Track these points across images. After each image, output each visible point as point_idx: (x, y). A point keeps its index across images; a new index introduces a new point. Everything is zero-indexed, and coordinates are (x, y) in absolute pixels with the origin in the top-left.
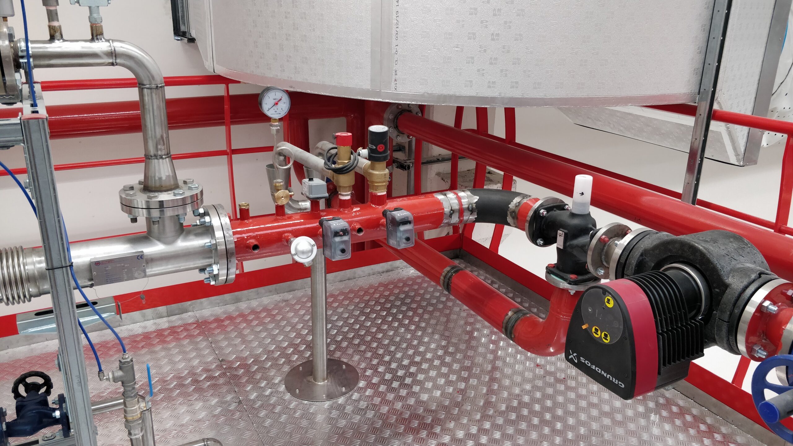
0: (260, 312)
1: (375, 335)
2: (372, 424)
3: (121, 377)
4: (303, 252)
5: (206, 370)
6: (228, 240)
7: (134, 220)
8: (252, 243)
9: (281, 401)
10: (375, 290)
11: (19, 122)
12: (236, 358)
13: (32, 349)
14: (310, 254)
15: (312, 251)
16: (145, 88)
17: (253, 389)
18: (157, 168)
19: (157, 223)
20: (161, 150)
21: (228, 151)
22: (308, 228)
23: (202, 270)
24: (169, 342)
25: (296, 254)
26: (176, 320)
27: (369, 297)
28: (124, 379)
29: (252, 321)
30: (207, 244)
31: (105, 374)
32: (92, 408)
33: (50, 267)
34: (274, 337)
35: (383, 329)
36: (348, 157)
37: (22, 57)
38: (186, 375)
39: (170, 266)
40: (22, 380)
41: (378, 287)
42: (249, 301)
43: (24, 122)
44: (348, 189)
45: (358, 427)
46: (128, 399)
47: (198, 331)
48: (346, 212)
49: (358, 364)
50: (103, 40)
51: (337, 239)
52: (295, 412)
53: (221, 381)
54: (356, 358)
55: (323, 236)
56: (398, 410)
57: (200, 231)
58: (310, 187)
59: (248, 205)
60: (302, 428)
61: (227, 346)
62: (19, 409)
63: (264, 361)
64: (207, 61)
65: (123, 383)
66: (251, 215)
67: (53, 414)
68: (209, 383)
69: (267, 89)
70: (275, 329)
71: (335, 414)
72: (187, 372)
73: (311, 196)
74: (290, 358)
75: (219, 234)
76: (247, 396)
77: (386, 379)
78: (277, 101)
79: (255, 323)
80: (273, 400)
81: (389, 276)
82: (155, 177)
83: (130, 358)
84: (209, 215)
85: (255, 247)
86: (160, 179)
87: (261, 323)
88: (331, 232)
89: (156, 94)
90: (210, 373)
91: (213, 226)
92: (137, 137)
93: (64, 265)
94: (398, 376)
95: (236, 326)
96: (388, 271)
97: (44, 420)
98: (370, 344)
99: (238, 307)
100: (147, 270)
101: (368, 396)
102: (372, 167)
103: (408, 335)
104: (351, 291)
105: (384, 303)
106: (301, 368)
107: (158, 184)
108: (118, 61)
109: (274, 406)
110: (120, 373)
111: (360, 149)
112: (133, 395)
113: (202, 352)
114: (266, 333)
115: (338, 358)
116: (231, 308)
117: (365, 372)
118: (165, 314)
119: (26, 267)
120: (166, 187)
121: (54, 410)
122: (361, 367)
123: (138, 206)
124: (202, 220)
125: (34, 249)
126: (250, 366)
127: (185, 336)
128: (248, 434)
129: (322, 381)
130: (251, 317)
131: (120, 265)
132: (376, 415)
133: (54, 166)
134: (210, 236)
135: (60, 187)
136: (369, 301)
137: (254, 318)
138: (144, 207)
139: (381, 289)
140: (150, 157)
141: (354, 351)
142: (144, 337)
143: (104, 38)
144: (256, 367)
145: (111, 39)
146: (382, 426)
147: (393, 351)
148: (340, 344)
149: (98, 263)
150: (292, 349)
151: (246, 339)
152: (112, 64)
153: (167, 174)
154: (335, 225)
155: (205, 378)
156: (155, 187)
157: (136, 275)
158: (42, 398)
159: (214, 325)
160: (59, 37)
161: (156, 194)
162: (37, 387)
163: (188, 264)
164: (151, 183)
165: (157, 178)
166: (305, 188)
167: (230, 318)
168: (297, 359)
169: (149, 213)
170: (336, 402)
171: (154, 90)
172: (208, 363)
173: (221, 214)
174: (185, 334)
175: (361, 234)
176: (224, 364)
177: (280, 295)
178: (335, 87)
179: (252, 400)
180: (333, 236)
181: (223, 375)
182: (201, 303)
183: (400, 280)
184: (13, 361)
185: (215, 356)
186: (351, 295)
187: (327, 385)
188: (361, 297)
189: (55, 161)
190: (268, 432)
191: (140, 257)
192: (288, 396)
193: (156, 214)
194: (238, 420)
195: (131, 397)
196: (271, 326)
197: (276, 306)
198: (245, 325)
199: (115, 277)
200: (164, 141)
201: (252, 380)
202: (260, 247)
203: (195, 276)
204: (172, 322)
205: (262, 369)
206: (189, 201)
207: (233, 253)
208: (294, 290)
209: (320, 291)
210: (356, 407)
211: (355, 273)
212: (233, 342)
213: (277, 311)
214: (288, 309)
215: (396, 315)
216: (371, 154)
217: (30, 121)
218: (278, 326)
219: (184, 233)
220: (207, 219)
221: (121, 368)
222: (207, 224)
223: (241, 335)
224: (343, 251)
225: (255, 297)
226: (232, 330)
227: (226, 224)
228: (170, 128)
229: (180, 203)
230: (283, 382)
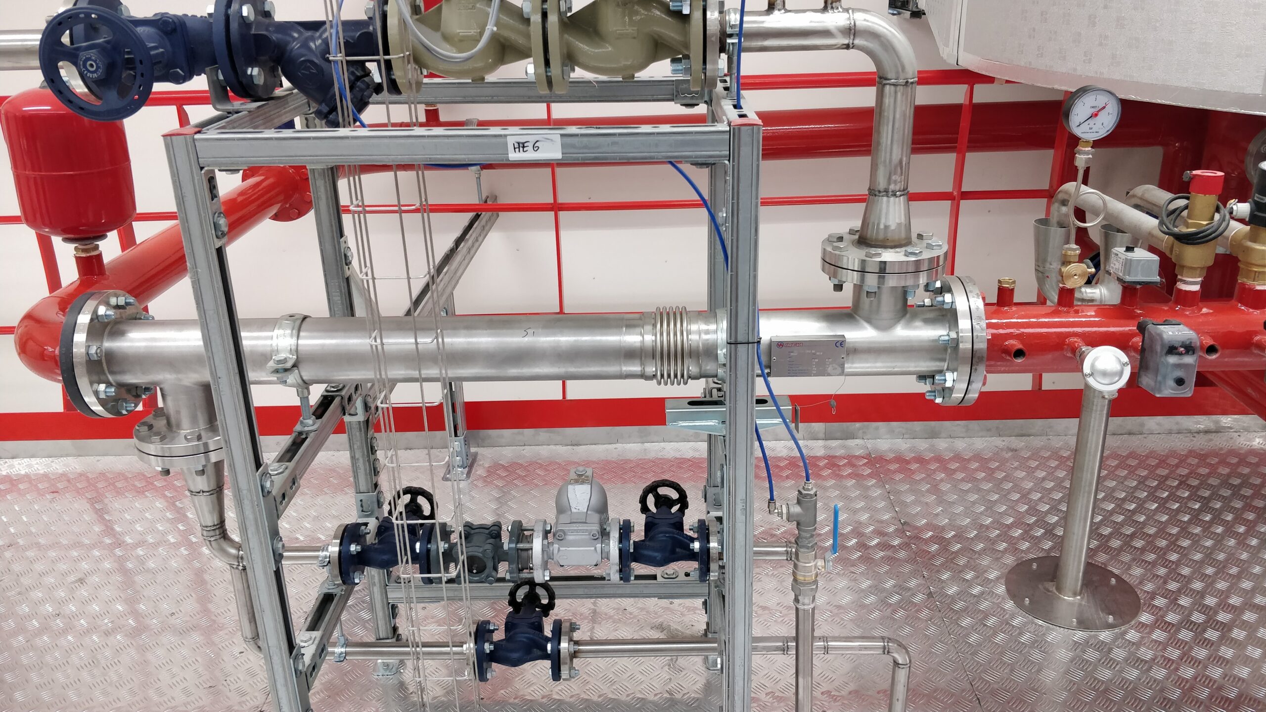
0: (969, 460)
1: (1177, 540)
2: (1162, 690)
3: (798, 515)
4: (1105, 374)
5: (880, 533)
6: (977, 336)
7: (838, 287)
8: (1013, 345)
9: (998, 609)
10: (1181, 461)
11: (728, 129)
12: (927, 524)
13: (645, 450)
14: (1117, 379)
15: (1121, 374)
16: (887, 84)
17: (952, 579)
18: (884, 211)
19: (873, 295)
20: (895, 182)
21: (955, 193)
22: (1113, 332)
23: (922, 377)
24: (825, 478)
25: (1092, 375)
26: (837, 447)
27: (1167, 471)
28: (803, 520)
29: (955, 471)
30: (942, 338)
31: (778, 504)
32: (755, 549)
33: (733, 341)
34: (990, 507)
35: (1193, 534)
36: (1209, 216)
37: (731, 36)
38: (848, 533)
39: (879, 364)
40: (652, 489)
41: (1187, 456)
42: (952, 440)
43: (734, 129)
44: (1198, 272)
45: (1135, 689)
46: (802, 550)
47: (870, 471)
48: (1188, 313)
49: (1141, 583)
50: (840, 9)
51: (1172, 360)
52: (1021, 634)
53: (902, 554)
54: (1137, 571)
55: (1142, 351)
56: (1215, 682)
57: (931, 315)
58: (1128, 264)
59: (1014, 282)
60: (1033, 662)
61: (914, 503)
62: (649, 527)
63: (972, 539)
64: (947, 46)
65: (798, 524)
66: (1016, 300)
67: (691, 545)
68: (882, 554)
69: (1083, 91)
70: (993, 492)
71: (1092, 655)
72: (849, 528)
73: (1128, 278)
74: (1015, 544)
75: (964, 324)
76: (943, 588)
77: (1192, 622)
78: (1097, 109)
79: (960, 476)
80: (984, 605)
81: (1211, 440)
82: (878, 224)
83: (814, 490)
84: (949, 290)
85: (1019, 353)
86: (887, 227)
87: (971, 479)
88: (1163, 345)
89: (903, 94)
90: (886, 538)
91: (956, 309)
92: (862, 162)
93: (751, 340)
94: (1218, 622)
95: (930, 475)
96: (1207, 432)
97: (678, 550)
98: (1165, 554)
99: (933, 446)
100: (846, 365)
101: (1156, 641)
102: (1254, 238)
103: (1242, 554)
104: (1132, 455)
105: (1198, 488)
106: (1035, 566)
107: (881, 236)
108: (857, 42)
109: (986, 616)
110: (796, 509)
111: (1232, 201)
112: (810, 545)
113: (874, 504)
114: (976, 496)
115: (1102, 563)
116: (922, 445)
117: (1153, 598)
118: (822, 435)
119: (690, 337)
120: (893, 241)
121: (692, 540)
122: (1146, 589)
123: (848, 266)
124: (940, 299)
125: (700, 313)
126: (949, 543)
127: (849, 474)
128: (940, 648)
129: (1070, 594)
130: (954, 466)
131: (810, 351)
132: (1170, 677)
133: (761, 199)
134: (947, 325)
135: (764, 230)
136: (1166, 478)
137: (958, 468)
138: (856, 269)
139: (1195, 461)
140: (877, 193)
141: (1134, 560)
142: (789, 463)
143: (841, 7)
144: (959, 546)
145: (850, 8)
146: (1181, 699)
147: (1210, 576)
148: (1107, 541)
149: (781, 344)
150: (1020, 531)
151: (945, 498)
152: (847, 47)
153: (897, 221)
154: (1170, 333)
155: (878, 544)
156: (876, 240)
157: (830, 369)
158: (677, 520)
159: (893, 467)
160: (780, 7)
161: (879, 251)
162: (669, 502)
163: (906, 364)
164: (871, 234)
165: (882, 226)
166: (1117, 264)
167: (920, 460)
168: (1028, 549)
169: (863, 279)
170: (1096, 637)
171: (902, 87)
172: (882, 522)
173: (971, 292)
174: (850, 471)
175: (1214, 357)
176: (908, 529)
177: (1004, 438)
178: (1186, 90)
179: (950, 596)
180: (1165, 351)
181: (905, 546)
182: (877, 428)
183: (1232, 452)
184: (622, 460)
185: (894, 515)
186: (1133, 462)
187: (1080, 605)
188: (1152, 469)
189: (765, 192)
190: (975, 653)
191: (840, 343)
192: (1009, 605)
193: (871, 281)
194: (926, 621)
195: (808, 548)
196: (987, 486)
197: (997, 455)
198: (943, 475)
199: (800, 368)
200: (902, 168)
201: (952, 565)
202: (1027, 354)
203: (911, 386)
204: (830, 448)
205: (967, 550)
206: (925, 266)
207: (983, 357)
208: (1029, 436)
209: (1093, 446)
210: (1131, 654)
211: (1142, 425)
212: (922, 499)
213: (997, 464)
214: (1016, 464)
215: (1220, 514)
216: (1256, 213)
217: (743, 128)
218: (998, 487)
219: (908, 316)
220: (948, 298)
221: (799, 502)
222: (945, 307)
223: (935, 489)
224: (1180, 382)
225: (962, 435)
226: (922, 479)
227: (978, 309)
228: (915, 151)
229: (911, 269)
230: (1003, 581)
